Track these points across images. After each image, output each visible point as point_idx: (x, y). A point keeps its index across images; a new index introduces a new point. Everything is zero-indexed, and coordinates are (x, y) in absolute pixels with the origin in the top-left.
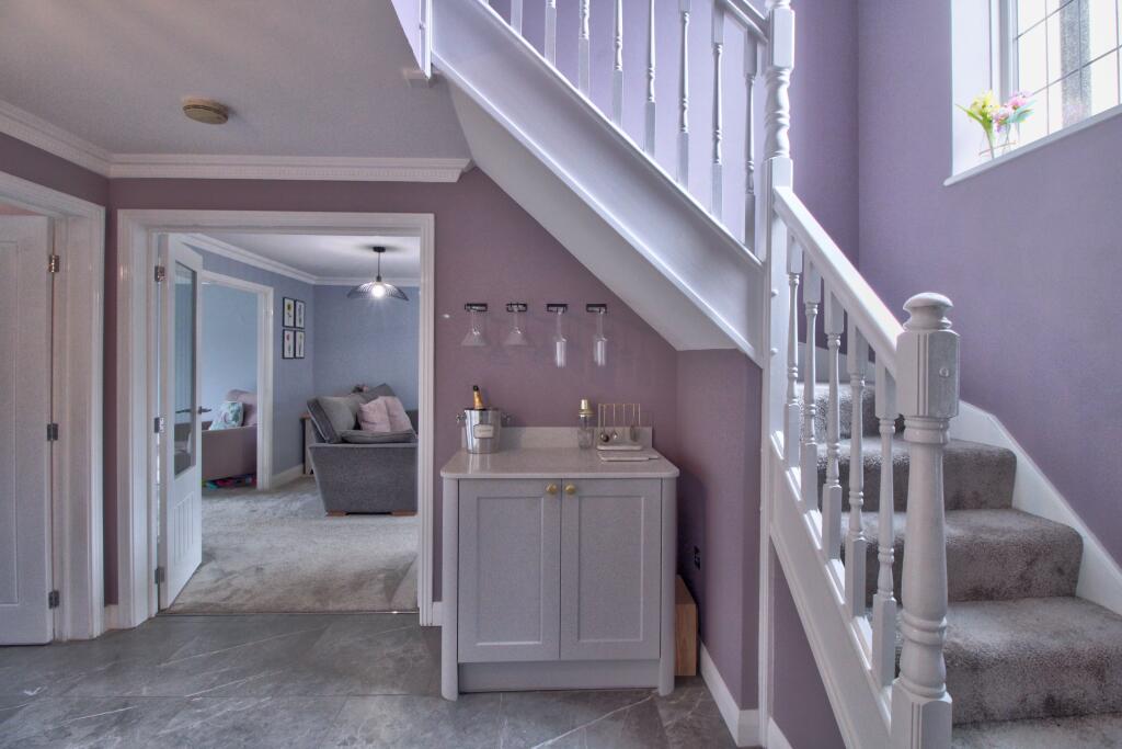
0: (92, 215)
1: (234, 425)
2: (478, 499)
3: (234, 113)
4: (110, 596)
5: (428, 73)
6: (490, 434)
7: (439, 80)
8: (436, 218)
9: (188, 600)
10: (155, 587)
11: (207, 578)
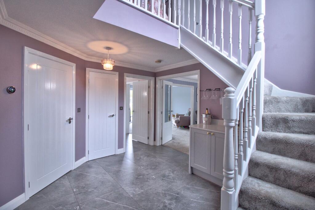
0: (152, 79)
1: (188, 115)
2: (195, 133)
3: (162, 60)
4: (155, 140)
5: (179, 48)
6: (207, 120)
7: (181, 48)
8: (200, 71)
9: (166, 144)
10: (161, 140)
11: (171, 142)
